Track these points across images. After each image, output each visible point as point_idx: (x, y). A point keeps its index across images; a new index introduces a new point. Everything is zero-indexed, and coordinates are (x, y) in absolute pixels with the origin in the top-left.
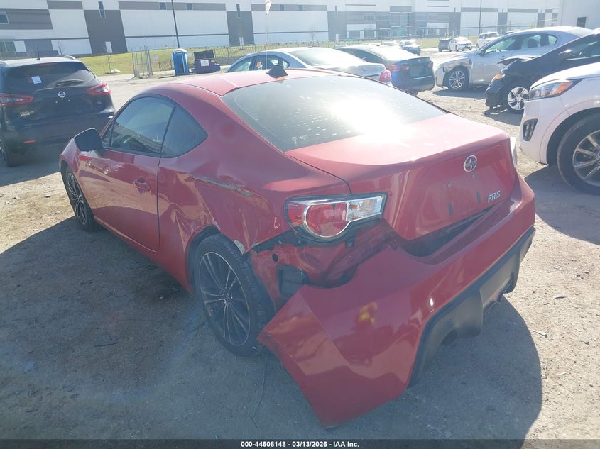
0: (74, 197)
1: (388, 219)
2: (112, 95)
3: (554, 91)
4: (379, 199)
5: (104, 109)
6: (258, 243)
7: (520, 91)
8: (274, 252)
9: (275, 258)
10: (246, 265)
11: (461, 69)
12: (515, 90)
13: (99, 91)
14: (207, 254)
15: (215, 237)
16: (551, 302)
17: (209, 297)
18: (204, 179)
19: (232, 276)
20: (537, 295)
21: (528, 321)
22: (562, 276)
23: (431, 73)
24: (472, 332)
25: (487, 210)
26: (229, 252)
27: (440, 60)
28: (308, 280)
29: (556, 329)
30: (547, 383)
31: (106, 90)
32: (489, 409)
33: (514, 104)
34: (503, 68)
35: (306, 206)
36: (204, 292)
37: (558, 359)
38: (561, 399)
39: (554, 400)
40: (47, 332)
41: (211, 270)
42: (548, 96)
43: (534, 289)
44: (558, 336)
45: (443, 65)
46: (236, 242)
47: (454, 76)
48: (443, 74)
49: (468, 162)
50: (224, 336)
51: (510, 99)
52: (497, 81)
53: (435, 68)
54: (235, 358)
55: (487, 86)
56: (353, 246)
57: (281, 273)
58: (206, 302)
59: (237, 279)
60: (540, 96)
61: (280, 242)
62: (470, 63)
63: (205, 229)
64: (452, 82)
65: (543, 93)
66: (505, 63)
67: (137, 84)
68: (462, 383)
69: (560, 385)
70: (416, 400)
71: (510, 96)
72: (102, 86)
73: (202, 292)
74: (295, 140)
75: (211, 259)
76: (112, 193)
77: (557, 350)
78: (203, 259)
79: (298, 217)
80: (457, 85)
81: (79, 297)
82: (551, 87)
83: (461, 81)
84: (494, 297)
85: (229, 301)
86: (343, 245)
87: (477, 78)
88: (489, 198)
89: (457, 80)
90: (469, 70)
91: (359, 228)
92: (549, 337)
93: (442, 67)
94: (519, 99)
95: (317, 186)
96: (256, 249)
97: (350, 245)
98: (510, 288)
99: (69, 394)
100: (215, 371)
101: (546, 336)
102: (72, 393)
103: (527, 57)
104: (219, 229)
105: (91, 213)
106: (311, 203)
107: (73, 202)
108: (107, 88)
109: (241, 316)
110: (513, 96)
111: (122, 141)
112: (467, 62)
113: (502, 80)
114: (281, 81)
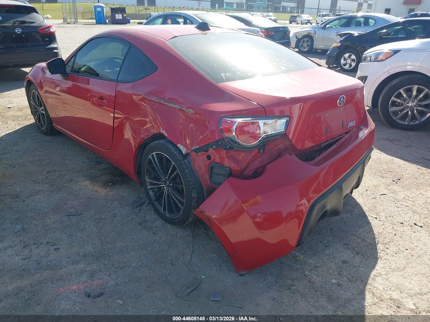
0: (35, 108)
1: (289, 134)
2: (56, 34)
3: (381, 57)
4: (284, 121)
5: (50, 44)
6: (198, 147)
7: (350, 56)
8: (208, 153)
9: (209, 157)
10: (186, 162)
11: (309, 37)
12: (347, 55)
13: (47, 30)
14: (154, 153)
15: (162, 141)
16: (378, 197)
17: (151, 184)
18: (154, 99)
19: (174, 169)
20: (369, 192)
21: (365, 208)
22: (384, 181)
23: (289, 38)
24: (335, 213)
25: (346, 133)
26: (173, 152)
27: (295, 30)
28: (231, 174)
29: (383, 214)
30: (380, 247)
31: (52, 30)
32: (344, 262)
33: (345, 65)
34: (339, 39)
35: (235, 122)
36: (149, 180)
37: (385, 232)
38: (388, 257)
39: (384, 257)
40: (28, 205)
41: (156, 165)
42: (376, 60)
43: (367, 188)
44: (383, 219)
45: (296, 33)
46: (179, 145)
47: (304, 42)
48: (296, 40)
49: (340, 100)
50: (162, 211)
51: (342, 61)
52: (334, 48)
53: (291, 35)
54: (170, 226)
55: (327, 51)
56: (263, 152)
57: (212, 167)
58: (149, 187)
59: (178, 171)
60: (370, 60)
61: (214, 147)
62: (315, 34)
63: (152, 136)
64: (302, 46)
65: (373, 58)
66: (341, 36)
67: (66, 27)
68: (325, 246)
69: (387, 248)
70: (297, 256)
71: (343, 59)
72: (49, 27)
73: (147, 180)
74: (223, 76)
75: (157, 157)
76: (65, 105)
77: (383, 227)
78: (150, 157)
79: (229, 130)
80: (305, 48)
81: (48, 181)
82: (379, 54)
83: (308, 46)
84: (348, 191)
85: (168, 187)
86: (257, 151)
87: (318, 45)
88: (349, 125)
89: (305, 45)
90: (314, 38)
91: (270, 139)
92: (378, 219)
93: (296, 34)
94: (349, 61)
95: (242, 109)
96: (195, 150)
97: (262, 151)
98: (357, 186)
99: (52, 248)
100: (157, 234)
101: (376, 218)
102: (55, 247)
103: (356, 33)
104: (166, 135)
105: (50, 121)
106: (240, 120)
107: (34, 113)
108: (53, 29)
109: (178, 197)
110: (345, 59)
111: (80, 69)
112: (313, 32)
113: (338, 47)
114: (205, 34)
